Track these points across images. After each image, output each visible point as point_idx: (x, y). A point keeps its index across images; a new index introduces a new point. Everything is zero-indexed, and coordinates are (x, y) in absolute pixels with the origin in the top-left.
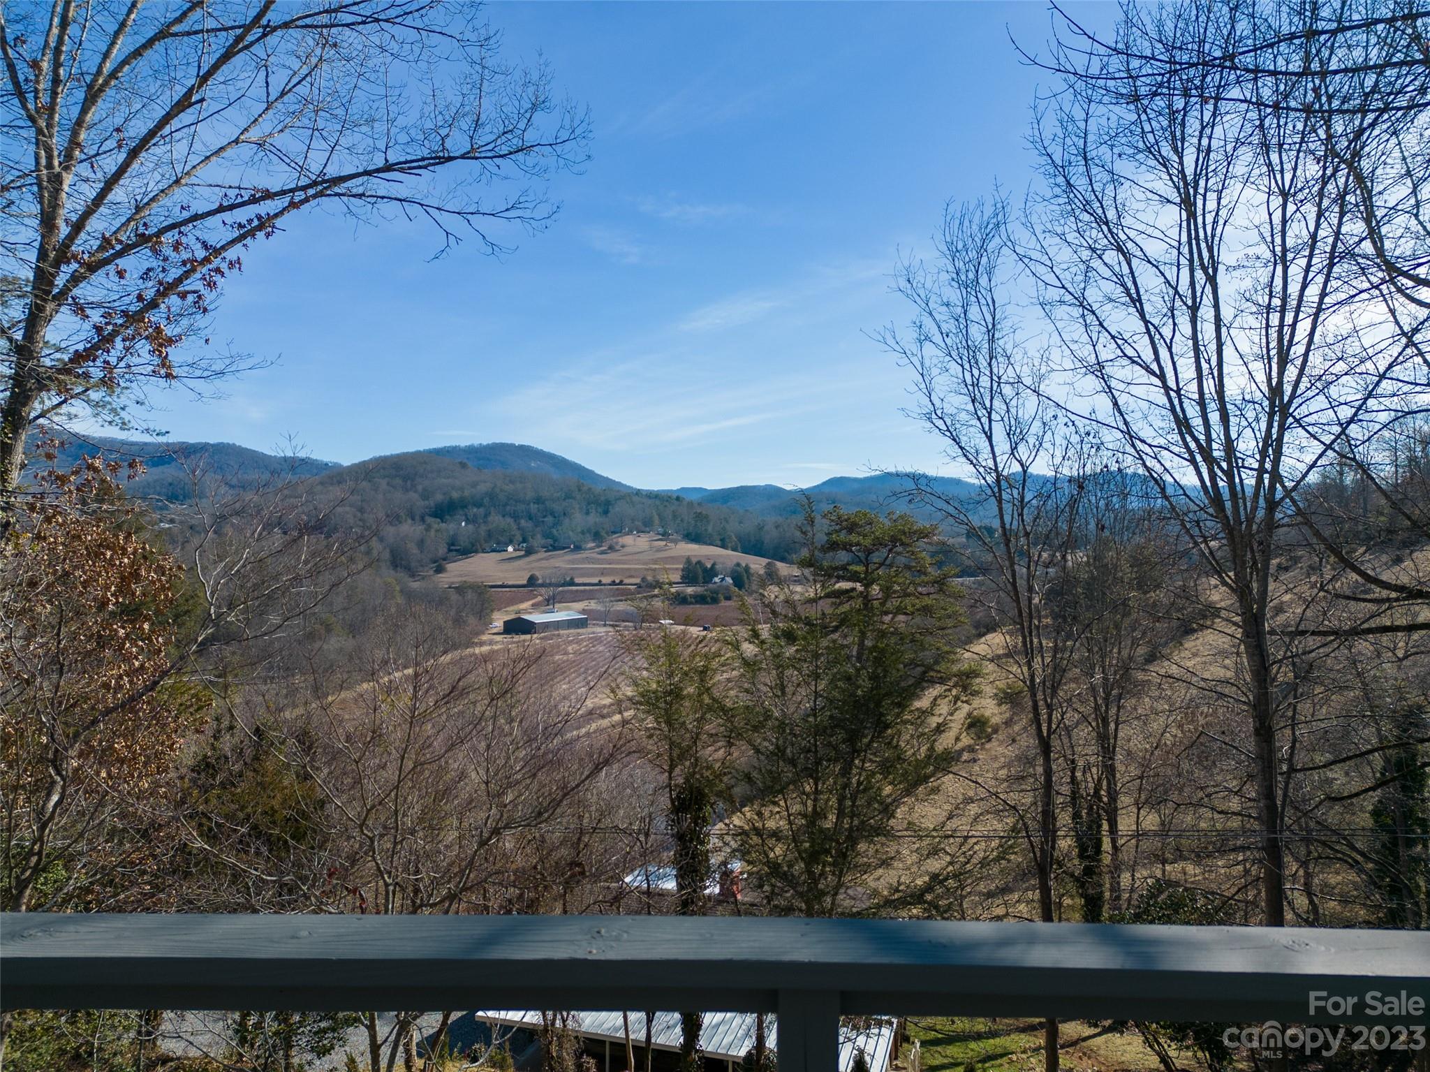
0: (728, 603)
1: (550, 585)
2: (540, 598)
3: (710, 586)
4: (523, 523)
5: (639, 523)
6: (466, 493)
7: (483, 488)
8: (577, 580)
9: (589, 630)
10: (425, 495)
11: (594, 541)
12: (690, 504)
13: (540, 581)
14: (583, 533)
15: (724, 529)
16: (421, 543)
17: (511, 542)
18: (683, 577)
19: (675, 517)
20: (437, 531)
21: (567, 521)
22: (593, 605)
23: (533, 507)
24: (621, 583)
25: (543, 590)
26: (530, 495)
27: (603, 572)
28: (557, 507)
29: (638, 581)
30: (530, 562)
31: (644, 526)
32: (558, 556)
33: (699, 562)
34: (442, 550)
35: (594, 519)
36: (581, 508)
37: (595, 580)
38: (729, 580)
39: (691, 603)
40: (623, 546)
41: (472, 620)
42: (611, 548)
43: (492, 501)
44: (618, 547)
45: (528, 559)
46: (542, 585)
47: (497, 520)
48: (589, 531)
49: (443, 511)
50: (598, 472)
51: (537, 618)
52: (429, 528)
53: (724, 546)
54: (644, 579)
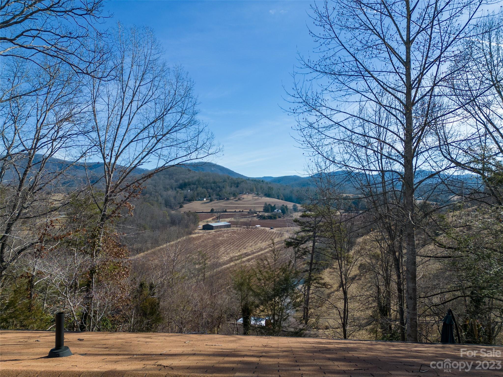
0: (280, 219)
1: (218, 212)
2: (215, 217)
3: (274, 213)
4: (209, 190)
5: (249, 191)
6: (190, 180)
7: (195, 178)
8: (228, 211)
9: (232, 228)
10: (176, 181)
11: (233, 197)
12: (267, 183)
13: (215, 211)
14: (229, 194)
15: (278, 192)
16: (175, 198)
17: (205, 197)
18: (264, 210)
19: (261, 188)
20: (180, 193)
21: (224, 190)
22: (232, 219)
23: (213, 185)
24: (242, 211)
25: (216, 214)
26: (212, 180)
27: (236, 208)
28: (221, 185)
29: (248, 211)
30: (212, 204)
31: (251, 191)
32: (222, 202)
33: (269, 204)
34: (182, 200)
35: (233, 189)
36: (229, 185)
37: (234, 211)
38: (280, 211)
39: (267, 219)
40: (243, 199)
41: (192, 225)
42: (239, 199)
43: (198, 183)
44: (241, 199)
45: (211, 203)
46: (215, 212)
47: (200, 189)
48: (232, 193)
49: (183, 186)
50: (235, 171)
51: (214, 224)
52: (177, 192)
53: (278, 199)
54: (250, 210)
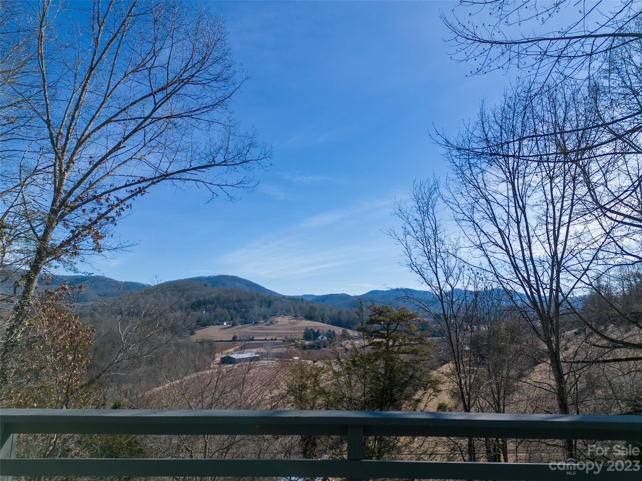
0: (325, 349)
1: (243, 340)
2: (238, 347)
3: (317, 341)
4: (231, 311)
5: (284, 311)
6: (207, 298)
7: (214, 295)
8: (255, 338)
9: (261, 362)
10: (188, 299)
11: (263, 319)
12: (308, 302)
13: (238, 339)
14: (258, 316)
15: (323, 314)
16: (184, 321)
17: (225, 320)
18: (304, 336)
19: (301, 308)
20: (192, 315)
21: (251, 310)
22: (262, 350)
23: (236, 304)
24: (275, 339)
25: (239, 343)
26: (235, 298)
27: (267, 334)
28: (247, 304)
29: (283, 338)
30: (234, 330)
31: (286, 312)
32: (247, 327)
33: (311, 330)
34: (194, 325)
35: (264, 309)
36: (258, 304)
37: (264, 338)
38: (325, 338)
39: (308, 349)
40: (277, 322)
41: (207, 358)
42: (271, 323)
43: (218, 301)
44: (274, 323)
45: (233, 328)
46: (239, 341)
47: (219, 310)
48: (261, 315)
49: (195, 306)
50: (267, 287)
51: (235, 356)
52: (188, 314)
53: (323, 322)
54: (286, 337)
